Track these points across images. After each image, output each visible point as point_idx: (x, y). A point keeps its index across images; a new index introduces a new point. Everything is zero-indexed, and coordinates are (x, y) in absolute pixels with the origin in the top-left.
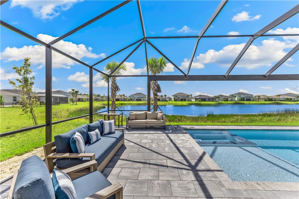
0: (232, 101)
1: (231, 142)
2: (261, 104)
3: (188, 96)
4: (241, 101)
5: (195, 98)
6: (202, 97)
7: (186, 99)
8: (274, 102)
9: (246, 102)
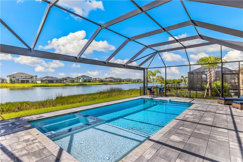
0: (77, 83)
1: (85, 124)
2: (97, 85)
3: (32, 77)
4: (84, 82)
5: (41, 80)
6: (50, 79)
7: (28, 81)
8: (104, 83)
9: (87, 83)
